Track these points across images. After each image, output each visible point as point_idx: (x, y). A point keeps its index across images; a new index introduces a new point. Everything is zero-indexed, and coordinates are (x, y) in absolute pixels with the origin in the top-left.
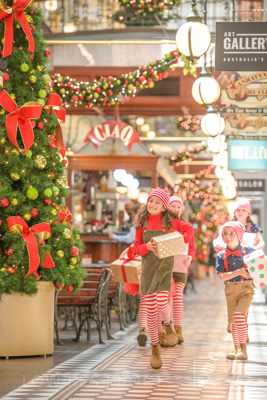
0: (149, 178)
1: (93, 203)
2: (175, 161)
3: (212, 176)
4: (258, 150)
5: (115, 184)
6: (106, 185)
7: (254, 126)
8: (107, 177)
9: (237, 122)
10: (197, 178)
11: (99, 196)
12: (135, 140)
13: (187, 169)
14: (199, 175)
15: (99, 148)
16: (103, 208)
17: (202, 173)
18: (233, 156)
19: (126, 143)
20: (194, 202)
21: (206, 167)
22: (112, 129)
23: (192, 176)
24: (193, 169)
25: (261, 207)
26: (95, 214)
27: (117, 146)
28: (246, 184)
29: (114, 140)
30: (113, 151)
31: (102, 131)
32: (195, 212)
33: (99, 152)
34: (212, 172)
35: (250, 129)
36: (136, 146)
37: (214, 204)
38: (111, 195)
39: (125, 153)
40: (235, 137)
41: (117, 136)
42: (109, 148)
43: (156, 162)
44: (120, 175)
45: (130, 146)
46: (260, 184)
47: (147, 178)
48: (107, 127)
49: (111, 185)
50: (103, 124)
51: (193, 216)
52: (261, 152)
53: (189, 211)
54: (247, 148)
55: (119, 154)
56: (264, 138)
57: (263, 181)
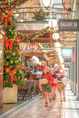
0: (42, 58)
1: (27, 64)
2: (48, 54)
4: (69, 51)
7: (68, 45)
8: (31, 58)
9: (64, 44)
11: (29, 63)
12: (38, 49)
13: (51, 56)
16: (30, 66)
18: (63, 53)
19: (36, 50)
20: (53, 64)
21: (56, 56)
23: (53, 58)
24: (53, 56)
25: (70, 66)
26: (28, 67)
27: (33, 50)
28: (66, 60)
29: (33, 49)
30: (33, 52)
31: (30, 46)
32: (53, 67)
33: (29, 52)
34: (58, 57)
39: (36, 52)
40: (63, 48)
43: (43, 54)
45: (37, 50)
49: (32, 60)
50: (30, 45)
54: (66, 51)
56: (71, 48)
57: (70, 59)
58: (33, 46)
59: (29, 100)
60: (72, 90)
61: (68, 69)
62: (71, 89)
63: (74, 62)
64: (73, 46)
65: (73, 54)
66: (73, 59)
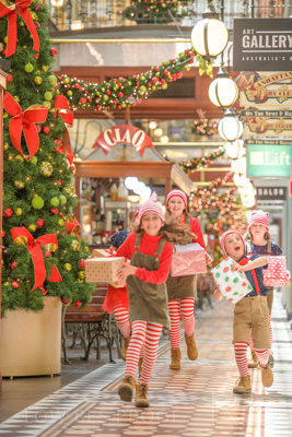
0: (163, 186)
1: (102, 213)
2: (191, 168)
3: (229, 184)
4: (279, 155)
5: (127, 192)
6: (117, 194)
7: (275, 130)
8: (118, 186)
9: (257, 125)
10: (214, 186)
11: (109, 205)
12: (147, 145)
13: (203, 176)
14: (216, 183)
15: (109, 155)
16: (113, 218)
17: (219, 180)
18: (252, 162)
19: (138, 149)
20: (210, 211)
21: (224, 174)
23: (209, 184)
24: (209, 176)
25: (282, 216)
26: (105, 224)
27: (127, 152)
28: (266, 192)
29: (125, 145)
30: (124, 157)
31: (112, 136)
32: (212, 222)
33: (109, 158)
34: (230, 179)
35: (270, 133)
36: (147, 150)
37: (232, 213)
38: (122, 205)
39: (137, 159)
40: (254, 142)
41: (129, 141)
42: (120, 154)
43: (170, 169)
44: (132, 182)
45: (142, 151)
46: (281, 192)
47: (161, 186)
48: (117, 131)
49: (123, 193)
50: (113, 129)
51: (210, 226)
52: (282, 157)
53: (206, 221)
54: (267, 153)
55: (130, 160)
56: (286, 142)
57: (285, 189)
58: (128, 133)
59: (112, 361)
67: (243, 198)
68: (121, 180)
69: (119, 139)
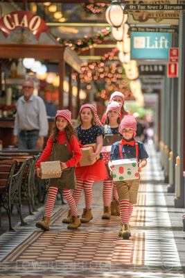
0: (57, 64)
1: (3, 89)
2: (82, 46)
3: (116, 58)
4: (159, 40)
5: (25, 71)
6: (16, 72)
7: (155, 19)
8: (17, 64)
9: (139, 14)
10: (102, 61)
11: (9, 82)
13: (92, 52)
14: (104, 58)
15: (9, 38)
16: (13, 93)
17: (106, 56)
18: (136, 46)
19: (35, 33)
20: (99, 82)
21: (110, 50)
22: (20, 20)
24: (98, 52)
25: (161, 87)
26: (6, 100)
27: (25, 35)
28: (147, 69)
29: (23, 29)
30: (22, 40)
31: (11, 21)
32: (99, 91)
33: (9, 41)
34: (117, 54)
35: (151, 21)
36: (43, 35)
37: (118, 82)
38: (20, 81)
39: (34, 42)
40: (137, 29)
41: (26, 25)
42: (18, 37)
43: (63, 51)
44: (29, 63)
45: (38, 35)
46: (161, 68)
47: (54, 64)
48: (16, 16)
49: (21, 72)
50: (12, 14)
51: (98, 95)
52: (161, 42)
53: (94, 91)
54: (148, 38)
55: (28, 43)
56: (165, 29)
57: (164, 67)
58: (25, 18)
59: (11, 229)
60: (166, 181)
61: (154, 97)
62: (163, 178)
63: (176, 79)
64: (175, 22)
65: (174, 52)
66: (173, 71)
67: (127, 72)
68: (20, 60)
69: (17, 24)
